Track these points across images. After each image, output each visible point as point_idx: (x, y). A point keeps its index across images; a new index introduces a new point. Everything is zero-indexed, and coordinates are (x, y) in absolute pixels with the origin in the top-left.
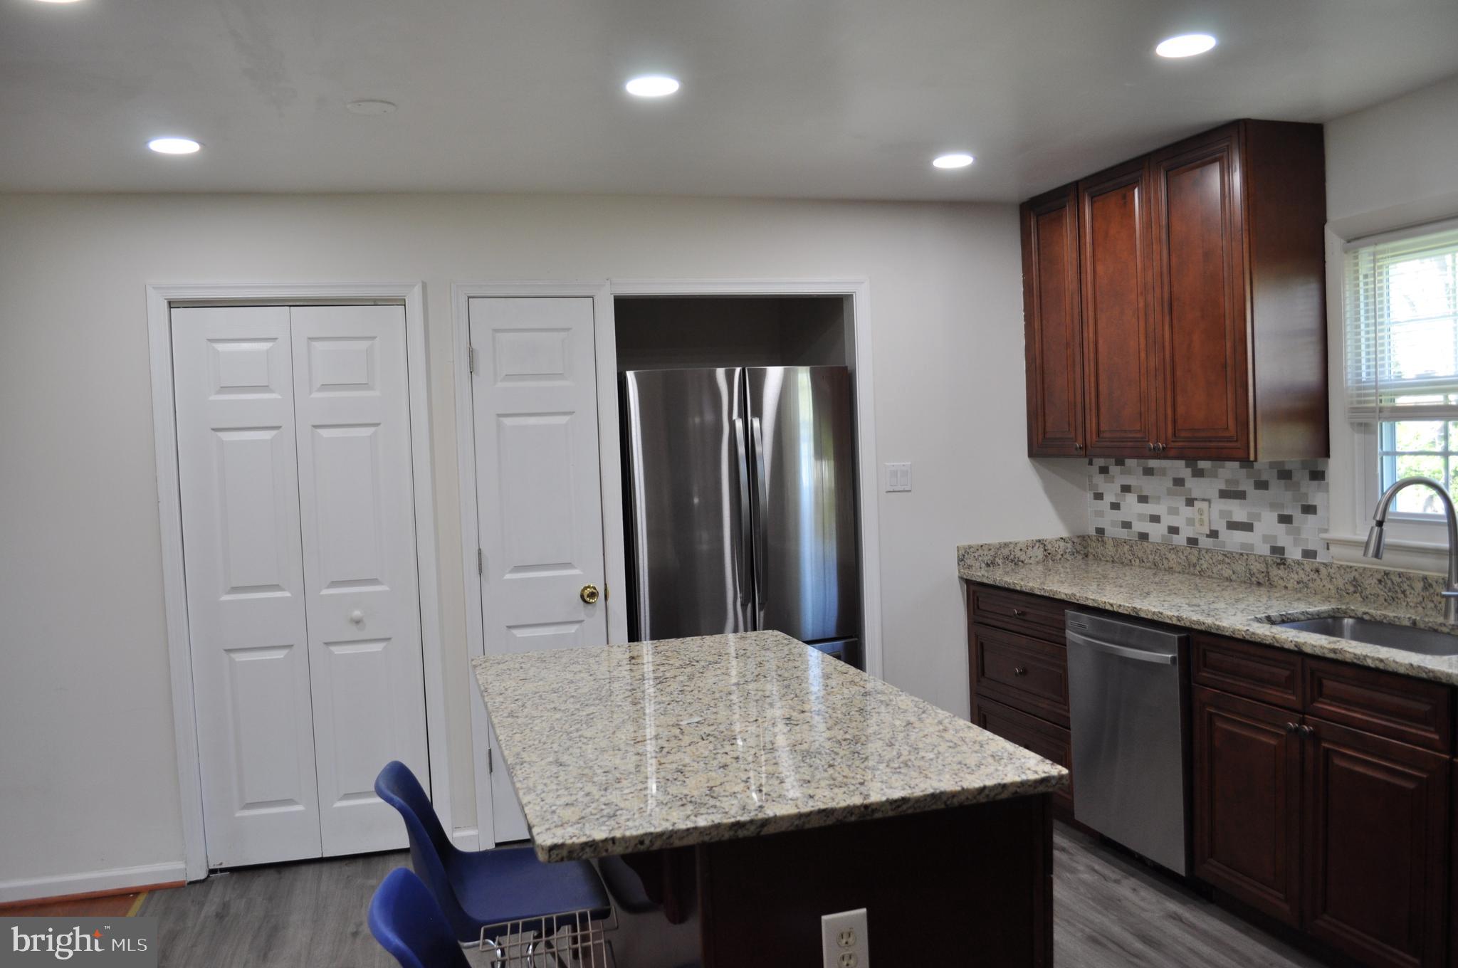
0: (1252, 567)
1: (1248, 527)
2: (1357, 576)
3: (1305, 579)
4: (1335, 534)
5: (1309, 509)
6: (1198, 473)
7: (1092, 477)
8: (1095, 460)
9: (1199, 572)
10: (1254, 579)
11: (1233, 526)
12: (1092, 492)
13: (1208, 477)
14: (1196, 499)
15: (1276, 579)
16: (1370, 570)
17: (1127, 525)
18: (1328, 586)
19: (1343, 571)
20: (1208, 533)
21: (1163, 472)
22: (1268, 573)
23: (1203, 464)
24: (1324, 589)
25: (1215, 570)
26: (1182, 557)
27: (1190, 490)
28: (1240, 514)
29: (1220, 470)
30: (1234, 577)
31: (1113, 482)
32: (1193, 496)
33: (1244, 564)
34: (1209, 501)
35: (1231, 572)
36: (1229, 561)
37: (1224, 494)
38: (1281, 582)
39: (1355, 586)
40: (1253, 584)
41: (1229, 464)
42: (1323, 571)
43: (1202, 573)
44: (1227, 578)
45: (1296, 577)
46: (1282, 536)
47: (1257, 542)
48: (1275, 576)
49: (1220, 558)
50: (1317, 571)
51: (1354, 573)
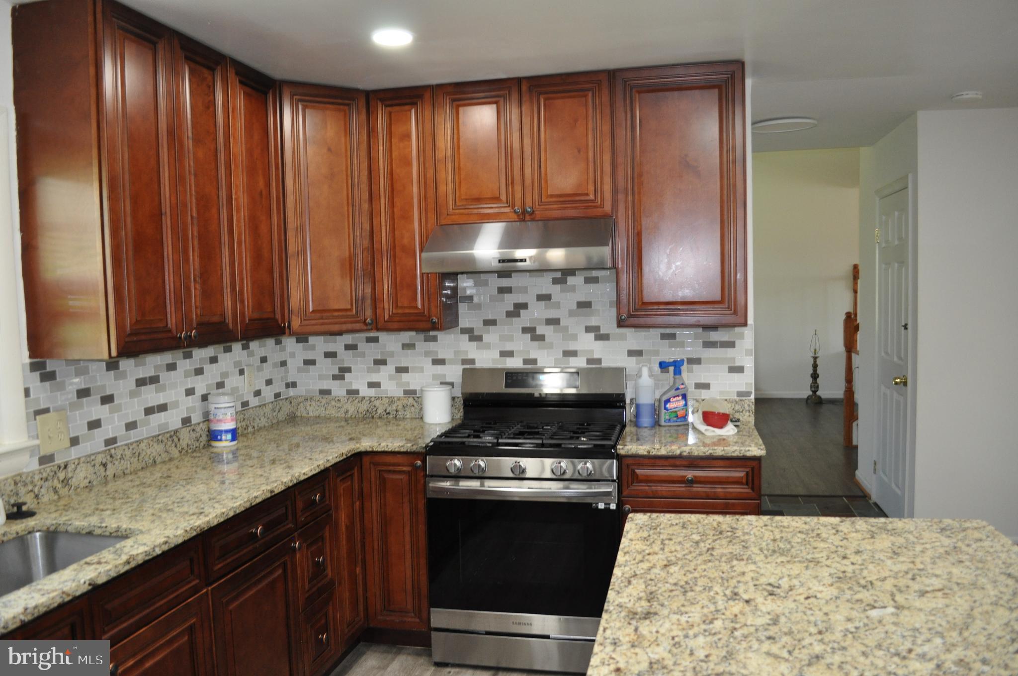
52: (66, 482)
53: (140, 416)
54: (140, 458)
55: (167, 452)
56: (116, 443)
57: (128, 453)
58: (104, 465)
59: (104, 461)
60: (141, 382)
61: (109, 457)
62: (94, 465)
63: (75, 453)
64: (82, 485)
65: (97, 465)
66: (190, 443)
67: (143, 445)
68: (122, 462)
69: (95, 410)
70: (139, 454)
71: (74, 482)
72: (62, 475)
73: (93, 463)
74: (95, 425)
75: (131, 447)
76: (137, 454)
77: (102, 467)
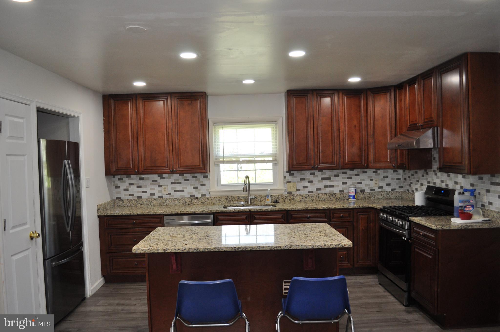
0: (186, 201)
1: (183, 191)
2: (220, 199)
3: (204, 201)
4: (212, 190)
5: (203, 185)
6: (163, 178)
7: (114, 181)
8: (116, 176)
9: (166, 204)
10: (187, 204)
11: (176, 191)
12: (115, 186)
13: (166, 179)
14: (162, 185)
15: (194, 203)
16: (224, 197)
17: (132, 195)
18: (211, 202)
19: (216, 198)
20: (168, 194)
21: (148, 179)
22: (192, 201)
23: (164, 175)
24: (210, 203)
25: (172, 203)
26: (159, 201)
27: (160, 183)
28: (178, 187)
29: (171, 177)
30: (179, 204)
31: (125, 183)
32: (161, 185)
33: (183, 200)
34: (168, 185)
35: (179, 203)
36: (178, 200)
37: (173, 183)
38: (196, 203)
39: (219, 201)
40: (186, 205)
41: (174, 175)
42: (210, 199)
43: (167, 205)
44: (177, 205)
45: (201, 201)
46: (194, 192)
47: (186, 195)
48: (194, 202)
49: (174, 200)
50: (208, 199)
51: (219, 198)
52: (293, 199)
53: (322, 187)
54: (319, 198)
55: (330, 198)
56: (313, 193)
57: (315, 196)
58: (306, 197)
59: (306, 196)
60: (323, 179)
61: (307, 196)
62: (302, 197)
63: (298, 193)
64: (298, 200)
65: (303, 197)
66: (340, 197)
67: (320, 195)
68: (312, 198)
69: (306, 184)
70: (319, 197)
71: (296, 199)
72: (292, 197)
73: (302, 196)
74: (305, 187)
75: (316, 195)
76: (318, 197)
77: (305, 197)
